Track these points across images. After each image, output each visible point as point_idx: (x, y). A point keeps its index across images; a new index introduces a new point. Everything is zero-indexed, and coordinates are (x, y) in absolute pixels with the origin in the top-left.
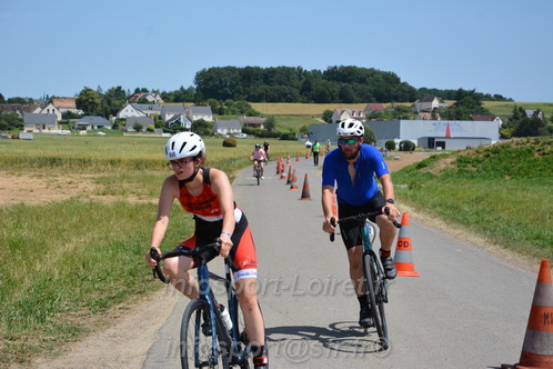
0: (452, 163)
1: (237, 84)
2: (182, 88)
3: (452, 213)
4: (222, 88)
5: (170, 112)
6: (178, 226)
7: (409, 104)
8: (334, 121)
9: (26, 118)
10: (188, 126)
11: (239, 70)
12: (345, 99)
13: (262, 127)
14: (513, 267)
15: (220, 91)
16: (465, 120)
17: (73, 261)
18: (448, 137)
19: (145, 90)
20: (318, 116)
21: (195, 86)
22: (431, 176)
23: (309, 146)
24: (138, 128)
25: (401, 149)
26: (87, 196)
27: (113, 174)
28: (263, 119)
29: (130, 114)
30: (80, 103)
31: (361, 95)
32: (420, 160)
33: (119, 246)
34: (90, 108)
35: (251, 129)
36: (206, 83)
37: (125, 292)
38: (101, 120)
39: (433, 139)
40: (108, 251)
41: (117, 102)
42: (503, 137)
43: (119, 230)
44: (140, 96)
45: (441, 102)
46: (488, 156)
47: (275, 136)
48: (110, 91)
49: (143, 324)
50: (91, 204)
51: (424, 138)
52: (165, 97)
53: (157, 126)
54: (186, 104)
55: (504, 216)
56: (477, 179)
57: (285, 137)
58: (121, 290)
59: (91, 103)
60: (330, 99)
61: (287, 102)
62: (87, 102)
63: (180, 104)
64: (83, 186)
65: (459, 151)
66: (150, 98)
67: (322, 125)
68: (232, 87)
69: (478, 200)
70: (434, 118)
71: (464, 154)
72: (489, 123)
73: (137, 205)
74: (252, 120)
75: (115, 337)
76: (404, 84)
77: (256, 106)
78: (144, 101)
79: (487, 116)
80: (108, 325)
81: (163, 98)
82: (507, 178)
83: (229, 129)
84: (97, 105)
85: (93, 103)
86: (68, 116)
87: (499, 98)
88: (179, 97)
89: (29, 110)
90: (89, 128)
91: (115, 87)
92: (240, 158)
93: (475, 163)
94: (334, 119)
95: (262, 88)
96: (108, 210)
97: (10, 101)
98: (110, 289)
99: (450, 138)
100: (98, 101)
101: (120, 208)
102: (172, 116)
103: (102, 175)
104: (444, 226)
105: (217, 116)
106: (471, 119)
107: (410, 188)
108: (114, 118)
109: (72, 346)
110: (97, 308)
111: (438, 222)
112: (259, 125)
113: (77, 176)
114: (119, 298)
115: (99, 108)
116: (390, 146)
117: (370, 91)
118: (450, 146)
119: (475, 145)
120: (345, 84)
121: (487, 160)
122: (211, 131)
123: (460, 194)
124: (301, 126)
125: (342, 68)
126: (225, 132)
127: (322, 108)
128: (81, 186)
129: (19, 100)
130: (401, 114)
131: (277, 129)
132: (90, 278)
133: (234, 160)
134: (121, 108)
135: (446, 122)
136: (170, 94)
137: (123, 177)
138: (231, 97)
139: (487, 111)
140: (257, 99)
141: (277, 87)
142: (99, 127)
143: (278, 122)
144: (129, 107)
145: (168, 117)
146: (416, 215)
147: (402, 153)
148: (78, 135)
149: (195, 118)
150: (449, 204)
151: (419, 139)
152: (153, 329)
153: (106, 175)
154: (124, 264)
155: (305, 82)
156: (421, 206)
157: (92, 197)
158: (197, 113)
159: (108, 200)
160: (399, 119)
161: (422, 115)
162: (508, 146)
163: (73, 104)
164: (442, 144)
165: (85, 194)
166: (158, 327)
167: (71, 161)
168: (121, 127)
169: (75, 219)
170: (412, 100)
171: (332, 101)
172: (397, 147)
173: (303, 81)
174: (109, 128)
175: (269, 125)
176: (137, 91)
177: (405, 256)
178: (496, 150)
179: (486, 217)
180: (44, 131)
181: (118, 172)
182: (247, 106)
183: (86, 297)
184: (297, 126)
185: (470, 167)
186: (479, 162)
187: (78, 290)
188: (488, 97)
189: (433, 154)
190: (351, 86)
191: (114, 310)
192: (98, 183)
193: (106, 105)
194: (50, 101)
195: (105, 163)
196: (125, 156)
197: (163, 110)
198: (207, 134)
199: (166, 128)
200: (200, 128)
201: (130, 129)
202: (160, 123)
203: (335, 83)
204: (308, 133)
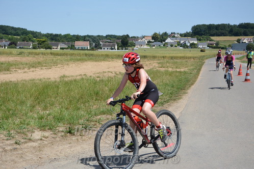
1: (206, 30)
2: (187, 32)
5: (183, 40)
6: (186, 78)
9: (136, 43)
10: (189, 45)
11: (207, 25)
12: (245, 34)
13: (215, 45)
15: (200, 33)
19: (174, 33)
20: (235, 41)
24: (172, 46)
28: (215, 42)
29: (169, 41)
30: (153, 38)
31: (251, 33)
33: (166, 84)
34: (156, 39)
36: (195, 30)
37: (169, 99)
38: (160, 43)
41: (165, 37)
43: (167, 79)
44: (173, 35)
47: (219, 48)
48: (163, 33)
50: (157, 71)
52: (181, 35)
53: (178, 45)
54: (188, 38)
57: (223, 48)
62: (155, 37)
63: (186, 37)
66: (176, 36)
67: (236, 44)
68: (204, 31)
73: (172, 71)
74: (211, 42)
77: (212, 38)
78: (174, 37)
83: (203, 46)
86: (149, 42)
88: (186, 35)
89: (137, 40)
90: (156, 46)
92: (207, 56)
94: (241, 42)
95: (215, 31)
96: (162, 73)
97: (131, 37)
100: (159, 37)
101: (167, 73)
105: (199, 41)
108: (164, 42)
112: (213, 44)
113: (152, 61)
114: (167, 101)
115: (159, 39)
120: (246, 29)
124: (229, 44)
125: (245, 23)
126: (201, 47)
127: (236, 38)
128: (154, 65)
129: (134, 37)
131: (220, 46)
134: (166, 39)
136: (183, 34)
137: (167, 62)
138: (204, 35)
140: (213, 35)
141: (220, 31)
142: (159, 45)
143: (220, 43)
144: (169, 39)
145: (182, 42)
148: (152, 48)
149: (191, 42)
152: (179, 112)
153: (161, 61)
154: (168, 90)
155: (231, 29)
157: (157, 68)
158: (192, 40)
159: (163, 69)
163: (151, 38)
165: (155, 67)
166: (181, 111)
167: (150, 57)
168: (166, 45)
171: (241, 35)
174: (162, 46)
175: (217, 44)
176: (172, 33)
180: (142, 47)
181: (166, 60)
182: (210, 38)
184: (227, 45)
190: (248, 30)
191: (166, 105)
192: (159, 64)
193: (162, 38)
194: (144, 37)
195: (161, 57)
196: (168, 55)
197: (180, 40)
198: (195, 47)
199: (181, 45)
200: (193, 45)
201: (169, 46)
202: (179, 44)
203: (242, 29)
204: (231, 47)
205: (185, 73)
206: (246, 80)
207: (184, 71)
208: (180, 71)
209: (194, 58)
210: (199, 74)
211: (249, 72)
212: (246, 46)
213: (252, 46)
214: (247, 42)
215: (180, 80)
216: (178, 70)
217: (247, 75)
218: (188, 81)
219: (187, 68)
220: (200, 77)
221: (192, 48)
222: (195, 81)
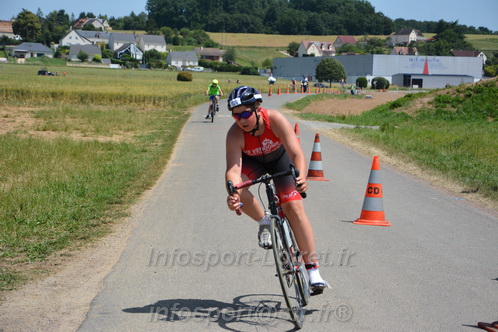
0: (429, 103)
1: (194, 11)
2: (133, 14)
3: (428, 158)
4: (177, 15)
5: (119, 40)
6: (126, 167)
7: (383, 37)
8: (300, 55)
10: (139, 57)
12: (313, 30)
13: (221, 60)
14: (493, 217)
15: (175, 19)
16: (445, 55)
17: (9, 202)
18: (426, 74)
19: (91, 16)
20: (283, 48)
21: (147, 13)
22: (406, 117)
23: (272, 82)
24: (83, 58)
25: (373, 87)
26: (25, 132)
27: (55, 109)
28: (222, 52)
29: (74, 42)
30: (17, 27)
31: (331, 26)
32: (394, 100)
33: (63, 186)
34: (29, 32)
35: (209, 61)
36: (159, 9)
37: (67, 237)
38: (41, 47)
39: (409, 76)
40: (48, 193)
41: (60, 28)
42: (487, 74)
43: (62, 169)
44: (86, 21)
45: (419, 34)
46: (470, 96)
47: (235, 70)
48: (52, 15)
49: (86, 272)
50: (30, 140)
51: (399, 75)
52: (114, 23)
53: (104, 56)
54: (137, 32)
55: (485, 162)
56: (457, 121)
57: (246, 72)
58: (62, 235)
59: (30, 28)
60: (296, 29)
61: (249, 32)
62: (25, 26)
63: (130, 32)
64: (20, 120)
65: (438, 90)
66: (96, 24)
67: (287, 58)
68: (188, 14)
69: (457, 144)
70: (411, 52)
71: (443, 93)
72: (472, 59)
73: (81, 142)
74: (210, 51)
75: (55, 285)
76: (379, 14)
77: (214, 37)
78: (90, 28)
79: (470, 51)
80: (48, 273)
81: (111, 25)
82: (490, 120)
83: (184, 61)
84: (37, 30)
85: (32, 28)
86: (3, 41)
87: (484, 31)
88: (129, 24)
90: (28, 56)
91: (58, 10)
92: (196, 94)
93: (455, 103)
94: (300, 52)
96: (48, 147)
98: (51, 235)
99: (428, 75)
100: (38, 26)
101: (63, 146)
102: (120, 45)
103: (42, 108)
104: (418, 172)
105: (172, 47)
106: (452, 54)
107: (383, 130)
108: (56, 46)
109: (8, 295)
110: (36, 254)
111: (412, 167)
112: (218, 58)
113: (15, 109)
114: (61, 243)
115: (39, 34)
116: (362, 83)
117: (341, 22)
118: (428, 84)
119: (455, 83)
120: (314, 13)
121: (468, 100)
122: (164, 63)
123: (437, 138)
124: (264, 60)
126: (180, 64)
127: (286, 40)
128: (19, 120)
130: (375, 48)
131: (237, 63)
132: (28, 221)
133: (189, 95)
134: (64, 34)
135: (424, 57)
136: (119, 21)
137: (66, 111)
138: (187, 25)
139: (470, 45)
140: (216, 29)
141: (237, 15)
142: (39, 55)
143: (238, 53)
144: (73, 34)
145: (117, 46)
146: (388, 159)
147: (374, 92)
148: (16, 64)
149: (147, 48)
150: (426, 148)
151: (393, 76)
152: (98, 278)
153: (47, 108)
154: (66, 207)
155: (270, 10)
156: (393, 150)
157: (31, 132)
158: (149, 42)
159: (50, 136)
160: (372, 53)
161: (397, 49)
162: (493, 85)
163: (10, 28)
164: (419, 82)
165: (24, 129)
167: (7, 92)
168: (64, 55)
169: (12, 157)
170: (387, 33)
171: (299, 32)
172: (369, 84)
173: (266, 10)
174: (51, 56)
175: (229, 57)
176: (82, 16)
177: (376, 204)
178: (478, 90)
179: (466, 162)
181: (61, 105)
182: (205, 35)
183: (23, 242)
184: (259, 61)
185: (449, 108)
186: (459, 102)
187: (14, 234)
188: (472, 30)
189: (409, 91)
190: (320, 16)
191: (54, 256)
192: (37, 117)
193: (48, 31)
195: (46, 95)
196: (68, 88)
197: (111, 38)
198: (160, 66)
199: (115, 58)
200: (152, 60)
201: (74, 59)
202: (107, 53)
203: (303, 12)
204: (271, 67)
205: (125, 148)
206: (311, 174)
207: (124, 144)
208: (110, 143)
209: (155, 100)
210: (170, 152)
211: (319, 149)
212: (315, 66)
213: (334, 66)
214: (317, 54)
215: (106, 173)
216: (101, 139)
217: (315, 156)
218: (133, 175)
219: (131, 134)
220: (171, 164)
221: (149, 67)
222: (156, 177)
